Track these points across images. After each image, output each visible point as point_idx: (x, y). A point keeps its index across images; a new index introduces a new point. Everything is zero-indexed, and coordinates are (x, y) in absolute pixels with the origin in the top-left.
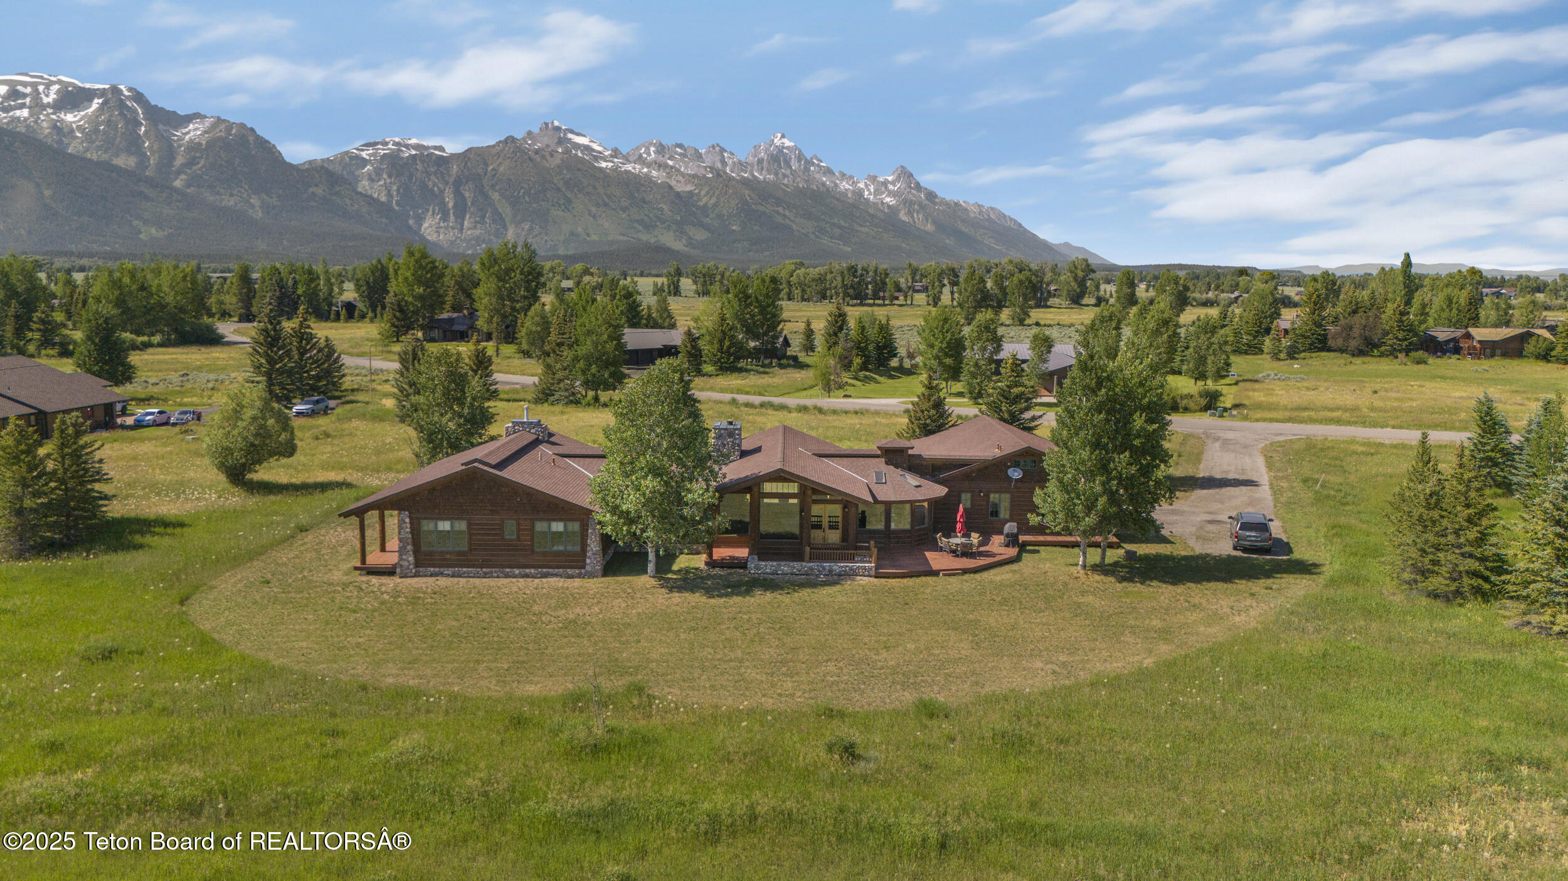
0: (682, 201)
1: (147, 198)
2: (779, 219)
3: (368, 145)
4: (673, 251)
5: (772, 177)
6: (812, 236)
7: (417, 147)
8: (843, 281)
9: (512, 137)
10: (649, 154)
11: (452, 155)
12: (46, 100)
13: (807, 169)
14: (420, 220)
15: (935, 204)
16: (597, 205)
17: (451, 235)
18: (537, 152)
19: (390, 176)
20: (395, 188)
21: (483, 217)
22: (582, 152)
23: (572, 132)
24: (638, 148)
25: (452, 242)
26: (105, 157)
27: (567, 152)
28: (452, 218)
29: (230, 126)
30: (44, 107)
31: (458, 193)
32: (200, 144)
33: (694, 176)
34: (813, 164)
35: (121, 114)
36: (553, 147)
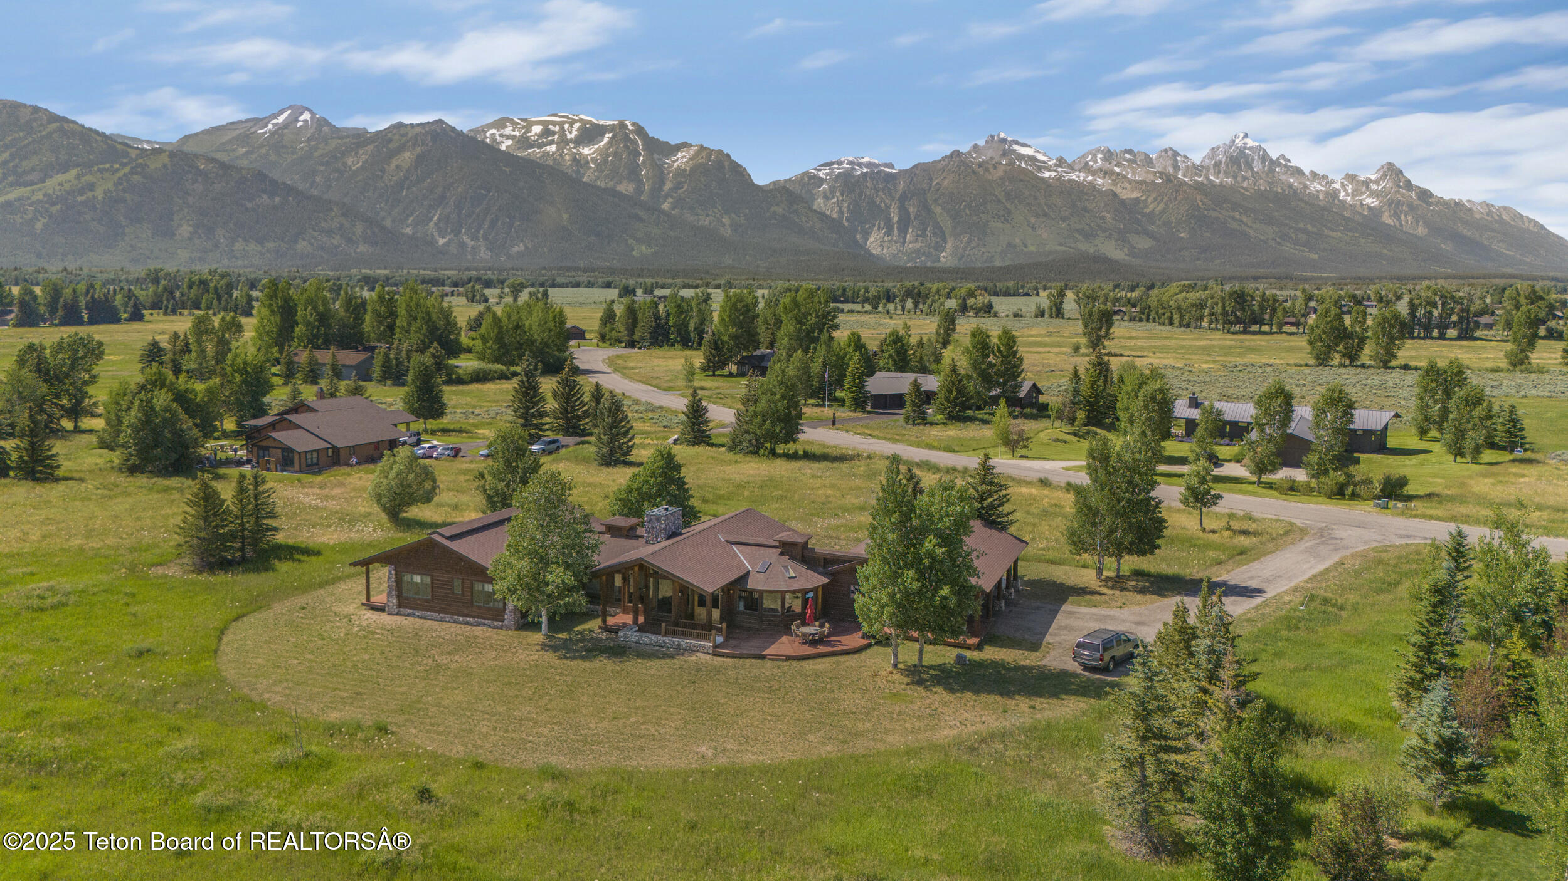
0: (1128, 211)
1: (640, 219)
2: (1234, 225)
3: (825, 165)
4: (1111, 261)
5: (1229, 180)
6: (1272, 243)
7: (869, 165)
8: (1224, 308)
9: (958, 151)
10: (1096, 162)
11: (901, 171)
12: (570, 136)
13: (1272, 171)
14: (866, 234)
15: (1429, 204)
16: (1037, 216)
17: (894, 249)
18: (980, 165)
19: (842, 195)
20: (846, 205)
21: (924, 230)
22: (1026, 163)
23: (1017, 143)
24: (1085, 156)
25: (894, 256)
26: (611, 184)
27: (1011, 163)
28: (896, 232)
29: (710, 152)
30: (567, 142)
31: (903, 209)
32: (685, 170)
33: (1142, 183)
34: (1279, 164)
35: (626, 146)
36: (997, 159)
